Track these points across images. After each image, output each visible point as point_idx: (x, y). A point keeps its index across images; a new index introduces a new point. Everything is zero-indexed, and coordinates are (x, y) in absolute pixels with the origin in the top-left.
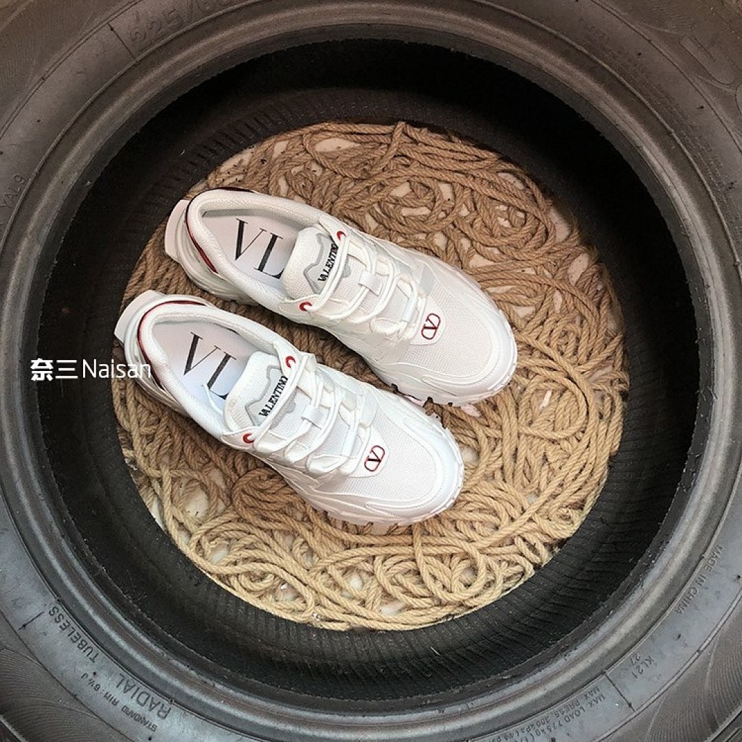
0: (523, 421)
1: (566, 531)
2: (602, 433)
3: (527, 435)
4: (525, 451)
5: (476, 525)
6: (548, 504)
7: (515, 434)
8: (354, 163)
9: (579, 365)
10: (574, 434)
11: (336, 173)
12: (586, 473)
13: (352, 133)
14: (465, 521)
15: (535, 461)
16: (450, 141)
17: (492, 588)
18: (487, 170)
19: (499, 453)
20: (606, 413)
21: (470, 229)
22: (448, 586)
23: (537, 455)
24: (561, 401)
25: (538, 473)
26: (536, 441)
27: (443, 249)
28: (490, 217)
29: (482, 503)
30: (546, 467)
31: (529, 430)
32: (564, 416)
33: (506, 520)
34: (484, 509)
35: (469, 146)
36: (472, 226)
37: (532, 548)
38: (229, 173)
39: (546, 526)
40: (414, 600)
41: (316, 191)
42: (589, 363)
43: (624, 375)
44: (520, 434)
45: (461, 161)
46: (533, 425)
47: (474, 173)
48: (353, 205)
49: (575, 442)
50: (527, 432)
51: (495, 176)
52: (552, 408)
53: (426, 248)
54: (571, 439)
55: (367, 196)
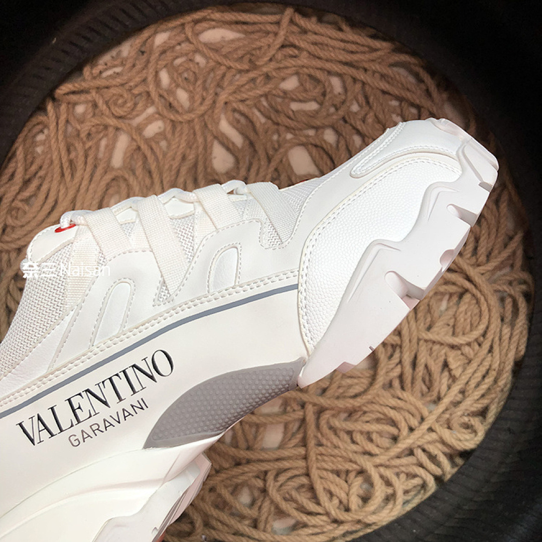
0: (422, 326)
1: (469, 441)
2: (506, 337)
3: (426, 341)
4: (424, 358)
5: (374, 436)
6: (449, 412)
7: (415, 341)
8: (240, 53)
9: (479, 265)
10: (476, 340)
11: (220, 63)
12: (489, 380)
13: (237, 23)
14: (362, 433)
15: (435, 368)
16: (340, 30)
17: (392, 502)
18: (380, 63)
19: (397, 361)
20: (507, 315)
21: (362, 124)
22: (345, 501)
23: (437, 362)
24: (462, 303)
25: (438, 379)
26: (436, 347)
27: (334, 145)
28: (384, 112)
29: (380, 413)
30: (446, 373)
31: (430, 336)
32: (465, 320)
33: (405, 431)
34: (382, 419)
35: (360, 35)
36: (364, 122)
37: (433, 458)
38: (106, 64)
39: (446, 434)
40: (309, 517)
41: (199, 83)
42: (490, 264)
43: (525, 276)
44: (419, 340)
45: (352, 52)
46: (432, 330)
47: (366, 66)
48: (239, 97)
49: (476, 347)
50: (426, 337)
51: (388, 69)
52: (451, 312)
53: (316, 146)
54: (472, 344)
55: (253, 89)
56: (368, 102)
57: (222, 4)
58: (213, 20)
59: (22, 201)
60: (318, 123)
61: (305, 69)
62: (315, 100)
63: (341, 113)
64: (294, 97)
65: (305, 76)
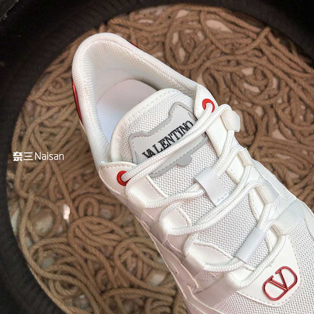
8: (227, 41)
11: (212, 43)
13: (232, 23)
21: (282, 112)
28: (296, 110)
38: (145, 15)
41: (196, 49)
47: (297, 79)
48: (217, 68)
51: (309, 86)
53: (250, 114)
55: (227, 66)
56: (289, 101)
57: (229, 9)
58: (219, 16)
60: (256, 101)
61: (261, 67)
62: (259, 87)
63: (272, 101)
64: (248, 80)
65: (259, 71)
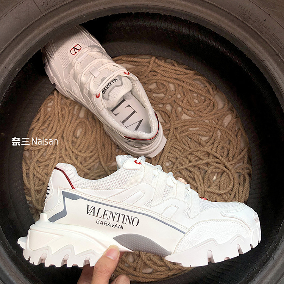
0: (206, 185)
3: (208, 192)
7: (203, 192)
9: (229, 161)
10: (228, 192)
16: (174, 66)
18: (189, 79)
20: (241, 182)
24: (223, 177)
26: (212, 195)
27: (170, 111)
28: (190, 98)
31: (209, 190)
32: (224, 184)
35: (182, 68)
36: (182, 102)
42: (234, 161)
43: (248, 166)
44: (205, 191)
45: (178, 74)
46: (210, 188)
47: (184, 80)
49: (229, 195)
50: (208, 190)
51: (192, 81)
52: (218, 180)
53: (163, 111)
54: (227, 194)
56: (184, 94)
57: (127, 54)
58: (123, 60)
59: (41, 130)
60: (164, 102)
61: (159, 81)
62: (163, 93)
63: (173, 98)
64: (155, 92)
65: (159, 83)
